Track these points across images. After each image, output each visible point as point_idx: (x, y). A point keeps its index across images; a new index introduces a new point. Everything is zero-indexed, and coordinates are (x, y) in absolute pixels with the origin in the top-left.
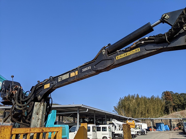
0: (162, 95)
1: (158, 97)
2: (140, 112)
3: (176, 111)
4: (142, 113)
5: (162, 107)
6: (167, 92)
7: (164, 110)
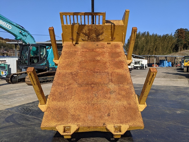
0: (175, 32)
1: (171, 34)
2: (148, 49)
3: (186, 49)
4: (149, 50)
5: (172, 45)
6: (181, 30)
7: (174, 48)
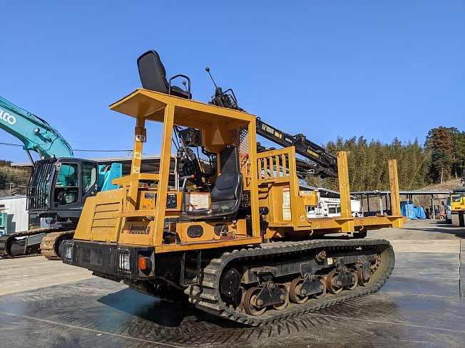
0: (427, 137)
1: (416, 142)
5: (422, 166)
6: (441, 130)
7: (428, 175)
